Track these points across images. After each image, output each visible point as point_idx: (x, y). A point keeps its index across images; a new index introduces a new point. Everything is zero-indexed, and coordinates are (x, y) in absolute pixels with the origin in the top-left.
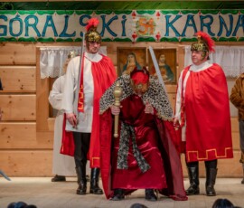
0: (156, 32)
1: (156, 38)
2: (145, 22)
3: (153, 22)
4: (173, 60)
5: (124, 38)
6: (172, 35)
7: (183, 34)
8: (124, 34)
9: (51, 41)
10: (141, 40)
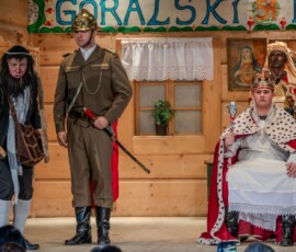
0: (280, 17)
1: (280, 26)
2: (264, 4)
3: (275, 4)
5: (236, 25)
8: (236, 21)
9: (136, 31)
10: (260, 28)
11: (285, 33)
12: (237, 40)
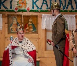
0: (27, 7)
1: (27, 10)
2: (22, 2)
3: (26, 2)
4: (36, 21)
5: (11, 10)
6: (35, 8)
7: (41, 8)
8: (11, 8)
10: (20, 11)
11: (29, 13)
12: (11, 15)
